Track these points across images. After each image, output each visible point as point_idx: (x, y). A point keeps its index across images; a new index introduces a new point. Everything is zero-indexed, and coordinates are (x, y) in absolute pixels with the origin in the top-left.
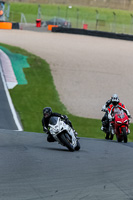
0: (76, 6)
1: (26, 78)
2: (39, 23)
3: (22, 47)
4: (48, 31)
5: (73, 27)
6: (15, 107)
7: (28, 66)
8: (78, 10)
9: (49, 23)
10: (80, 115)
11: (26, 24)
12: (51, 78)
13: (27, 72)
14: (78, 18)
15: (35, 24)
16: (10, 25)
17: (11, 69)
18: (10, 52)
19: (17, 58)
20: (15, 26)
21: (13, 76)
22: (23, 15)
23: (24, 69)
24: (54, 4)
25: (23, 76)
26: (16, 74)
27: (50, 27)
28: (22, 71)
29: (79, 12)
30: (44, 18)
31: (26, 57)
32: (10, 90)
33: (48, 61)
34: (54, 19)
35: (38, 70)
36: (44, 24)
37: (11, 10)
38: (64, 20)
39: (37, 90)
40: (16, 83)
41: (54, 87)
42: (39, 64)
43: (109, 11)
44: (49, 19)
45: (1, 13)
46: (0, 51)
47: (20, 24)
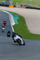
0: (33, 1)
1: (18, 22)
2: (21, 5)
3: (17, 13)
7: (18, 18)
9: (25, 6)
10: (34, 33)
11: (18, 6)
12: (25, 22)
13: (18, 20)
14: (33, 4)
15: (20, 6)
16: (13, 6)
17: (13, 19)
18: (13, 14)
19: (15, 16)
20: (15, 6)
21: (14, 21)
22: (17, 3)
23: (17, 19)
25: (17, 22)
27: (25, 7)
29: (34, 3)
30: (23, 4)
31: (18, 16)
32: (13, 26)
33: (24, 17)
34: (26, 4)
35: (21, 20)
36: (23, 6)
38: (29, 5)
39: (21, 26)
41: (26, 25)
42: (22, 18)
44: (25, 4)
45: (10, 2)
46: (10, 14)
47: (16, 6)
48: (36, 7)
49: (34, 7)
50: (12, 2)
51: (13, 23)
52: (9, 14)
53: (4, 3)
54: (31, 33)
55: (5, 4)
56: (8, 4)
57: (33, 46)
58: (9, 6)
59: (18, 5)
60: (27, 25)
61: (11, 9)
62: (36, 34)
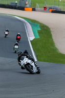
1: (39, 35)
2: (45, 8)
3: (37, 20)
4: (49, 12)
5: (62, 10)
6: (33, 50)
7: (40, 29)
8: (64, 2)
9: (50, 8)
11: (39, 9)
13: (39, 32)
14: (64, 6)
15: (43, 9)
16: (31, 9)
17: (31, 30)
19: (34, 25)
20: (34, 10)
21: (33, 34)
22: (37, 4)
25: (37, 34)
27: (51, 10)
30: (48, 6)
31: (39, 25)
32: (31, 41)
33: (49, 27)
34: (52, 6)
35: (45, 31)
36: (48, 9)
38: (57, 7)
39: (44, 41)
40: (34, 38)
42: (45, 28)
44: (50, 6)
45: (27, 3)
46: (26, 22)
47: (36, 9)
50: (30, 2)
51: (31, 37)
52: (24, 22)
53: (16, 3)
55: (18, 5)
56: (23, 6)
58: (25, 8)
59: (40, 7)
60: (54, 40)
61: (28, 14)
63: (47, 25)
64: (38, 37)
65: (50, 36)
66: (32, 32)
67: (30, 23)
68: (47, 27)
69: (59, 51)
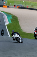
0: (25, 1)
3: (10, 13)
4: (17, 8)
5: (24, 7)
6: (8, 30)
7: (12, 18)
8: (26, 2)
10: (26, 32)
11: (11, 6)
15: (14, 6)
16: (7, 6)
18: (7, 14)
19: (9, 16)
20: (8, 7)
21: (8, 21)
24: (19, 1)
26: (8, 20)
27: (18, 7)
28: (10, 19)
29: (26, 3)
31: (11, 16)
32: (7, 25)
33: (17, 17)
34: (19, 5)
36: (16, 6)
37: (7, 2)
38: (22, 5)
39: (14, 25)
40: (8, 23)
41: (19, 24)
42: (15, 17)
43: (34, 2)
44: (18, 5)
45: (4, 3)
46: (4, 14)
47: (10, 6)
48: (29, 8)
49: (27, 7)
50: (6, 2)
51: (7, 23)
52: (3, 14)
54: (24, 32)
57: (26, 44)
58: (4, 6)
61: (5, 9)
62: (28, 33)
63: (16, 16)
64: (11, 23)
65: (18, 22)
66: (7, 20)
67: (6, 15)
68: (16, 17)
69: (23, 30)
